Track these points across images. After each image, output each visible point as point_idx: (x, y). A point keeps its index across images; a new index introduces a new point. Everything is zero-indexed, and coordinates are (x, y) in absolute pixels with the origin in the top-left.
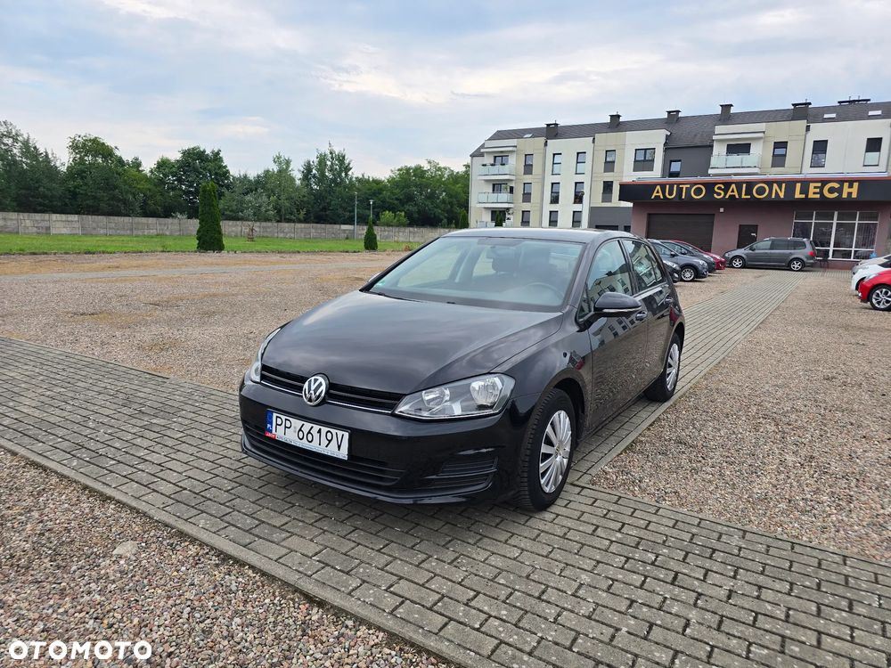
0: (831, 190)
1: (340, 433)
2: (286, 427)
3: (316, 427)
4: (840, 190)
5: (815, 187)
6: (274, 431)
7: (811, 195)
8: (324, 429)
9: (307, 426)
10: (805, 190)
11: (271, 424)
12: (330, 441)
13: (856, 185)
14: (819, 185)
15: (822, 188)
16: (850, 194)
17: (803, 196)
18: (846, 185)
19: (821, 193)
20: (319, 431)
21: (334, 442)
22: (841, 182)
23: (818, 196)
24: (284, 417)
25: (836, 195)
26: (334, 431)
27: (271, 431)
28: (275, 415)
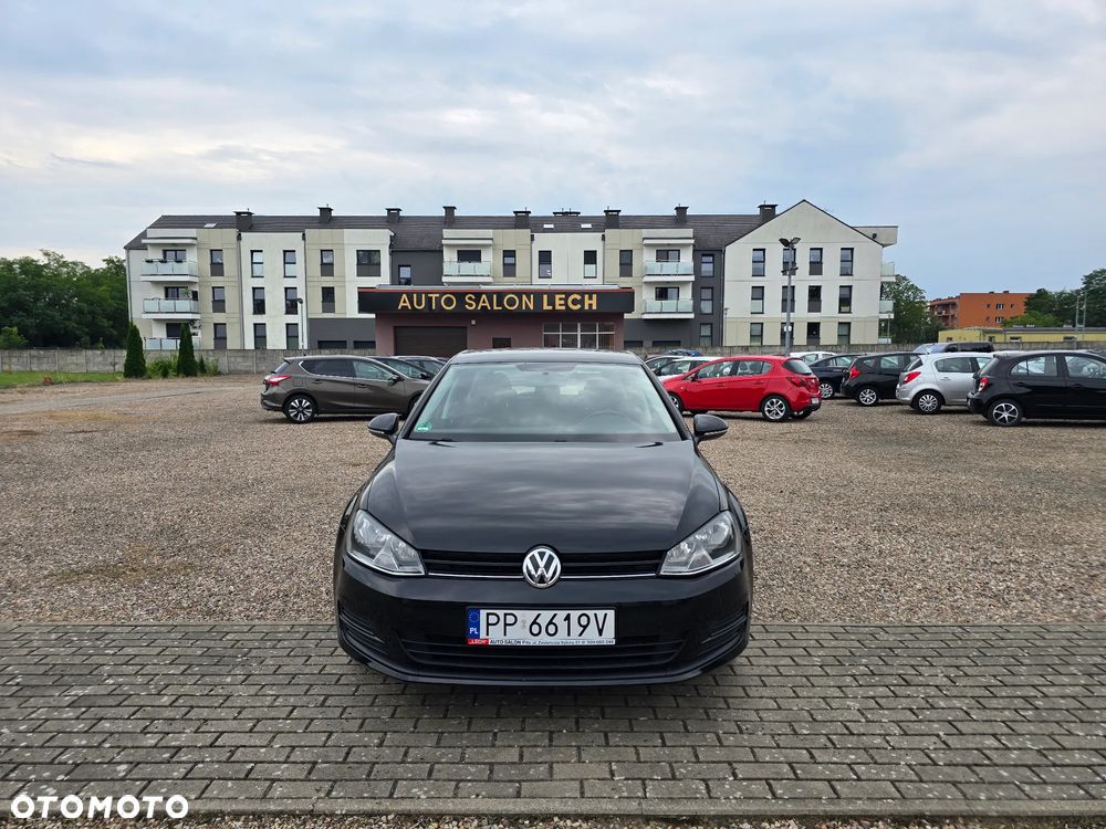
0: (575, 302)
1: (600, 614)
2: (506, 625)
3: (562, 614)
4: (582, 302)
5: (560, 299)
6: (483, 635)
7: (558, 307)
8: (575, 614)
9: (546, 615)
10: (551, 302)
11: (477, 626)
12: (585, 627)
13: (594, 296)
14: (563, 296)
15: (566, 300)
16: (590, 305)
17: (551, 308)
18: (587, 296)
19: (566, 304)
20: (568, 618)
21: (593, 627)
22: (582, 293)
23: (563, 308)
24: (501, 613)
25: (579, 306)
26: (591, 613)
27: (478, 637)
28: (483, 613)
